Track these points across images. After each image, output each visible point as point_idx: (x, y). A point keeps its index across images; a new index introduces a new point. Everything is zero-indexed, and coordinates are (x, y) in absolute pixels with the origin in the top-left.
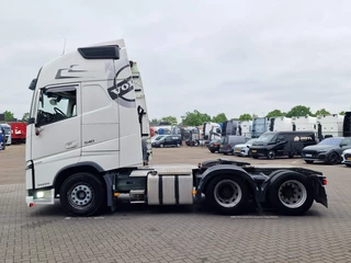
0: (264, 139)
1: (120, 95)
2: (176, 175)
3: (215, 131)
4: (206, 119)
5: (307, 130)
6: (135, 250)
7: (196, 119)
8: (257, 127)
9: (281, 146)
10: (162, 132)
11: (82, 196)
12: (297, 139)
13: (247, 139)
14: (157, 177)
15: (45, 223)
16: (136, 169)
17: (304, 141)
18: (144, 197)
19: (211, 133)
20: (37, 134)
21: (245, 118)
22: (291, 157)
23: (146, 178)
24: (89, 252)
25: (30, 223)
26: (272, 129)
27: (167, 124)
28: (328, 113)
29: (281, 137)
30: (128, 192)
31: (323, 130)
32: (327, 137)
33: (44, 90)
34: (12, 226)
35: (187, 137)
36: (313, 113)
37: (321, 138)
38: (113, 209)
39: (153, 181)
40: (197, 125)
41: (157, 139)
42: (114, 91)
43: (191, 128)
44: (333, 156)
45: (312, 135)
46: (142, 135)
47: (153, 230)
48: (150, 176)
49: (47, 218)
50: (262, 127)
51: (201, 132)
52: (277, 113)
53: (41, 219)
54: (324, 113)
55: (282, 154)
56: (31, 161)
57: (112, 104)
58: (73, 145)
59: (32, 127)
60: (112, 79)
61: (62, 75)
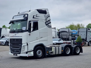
1: (48, 24)
42: (46, 23)
56: (27, 43)
57: (46, 27)
58: (38, 38)
59: (27, 33)
60: (46, 20)
61: (34, 17)
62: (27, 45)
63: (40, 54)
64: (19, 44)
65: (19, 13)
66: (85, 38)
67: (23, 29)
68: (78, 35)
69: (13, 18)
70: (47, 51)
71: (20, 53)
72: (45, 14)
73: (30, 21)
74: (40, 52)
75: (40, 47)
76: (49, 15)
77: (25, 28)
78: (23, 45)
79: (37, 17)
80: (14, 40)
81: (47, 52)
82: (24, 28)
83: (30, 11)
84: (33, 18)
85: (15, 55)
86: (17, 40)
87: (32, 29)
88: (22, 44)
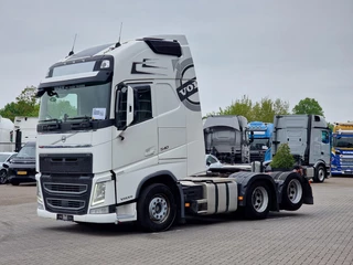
1: (186, 97)
2: (226, 183)
20: (123, 139)
39: (211, 190)
42: (181, 92)
56: (112, 171)
57: (180, 106)
58: (151, 151)
59: (113, 131)
60: (179, 79)
61: (137, 69)
63: (161, 213)
64: (79, 175)
65: (71, 53)
66: (302, 153)
67: (95, 117)
68: (276, 143)
69: (50, 75)
70: (186, 202)
71: (84, 212)
72: (175, 58)
73: (121, 86)
74: (159, 205)
75: (160, 185)
76: (191, 60)
77: (104, 110)
78: (95, 179)
79: (145, 70)
80: (57, 158)
81: (187, 205)
82: (99, 114)
83: (118, 45)
84: (134, 71)
85: (65, 218)
86: (72, 159)
87: (130, 116)
88: (93, 175)
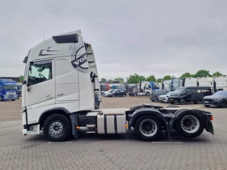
0: (178, 92)
1: (79, 65)
2: (115, 115)
3: (147, 87)
4: (142, 79)
5: (206, 85)
6: (88, 164)
7: (135, 79)
8: (174, 84)
9: (189, 96)
10: (114, 87)
11: (57, 128)
12: (199, 91)
13: (167, 92)
14: (103, 116)
15: (35, 145)
16: (90, 111)
17: (205, 93)
18: (95, 129)
19: (145, 88)
20: (28, 90)
21: (167, 78)
22: (196, 103)
23: (96, 117)
24: (59, 165)
25: (26, 145)
26: (183, 85)
27: (118, 82)
28: (221, 75)
29: (189, 90)
30: (85, 126)
31: (217, 86)
32: (219, 90)
33: (32, 63)
34: (16, 147)
35: (130, 91)
36: (211, 74)
37: (215, 91)
38: (76, 137)
39: (101, 119)
40: (136, 83)
41: (111, 92)
42: (75, 63)
43: (132, 85)
44: (223, 102)
45: (209, 89)
46: (95, 90)
47: (101, 151)
48: (99, 116)
49: (37, 143)
50: (177, 84)
51: (139, 87)
52: (188, 75)
53: (33, 143)
54: (218, 74)
55: (189, 101)
56: (25, 107)
57: (74, 71)
58: (51, 97)
60: (74, 55)
61: (43, 53)
62: (26, 111)
79: (49, 53)
81: (78, 128)
